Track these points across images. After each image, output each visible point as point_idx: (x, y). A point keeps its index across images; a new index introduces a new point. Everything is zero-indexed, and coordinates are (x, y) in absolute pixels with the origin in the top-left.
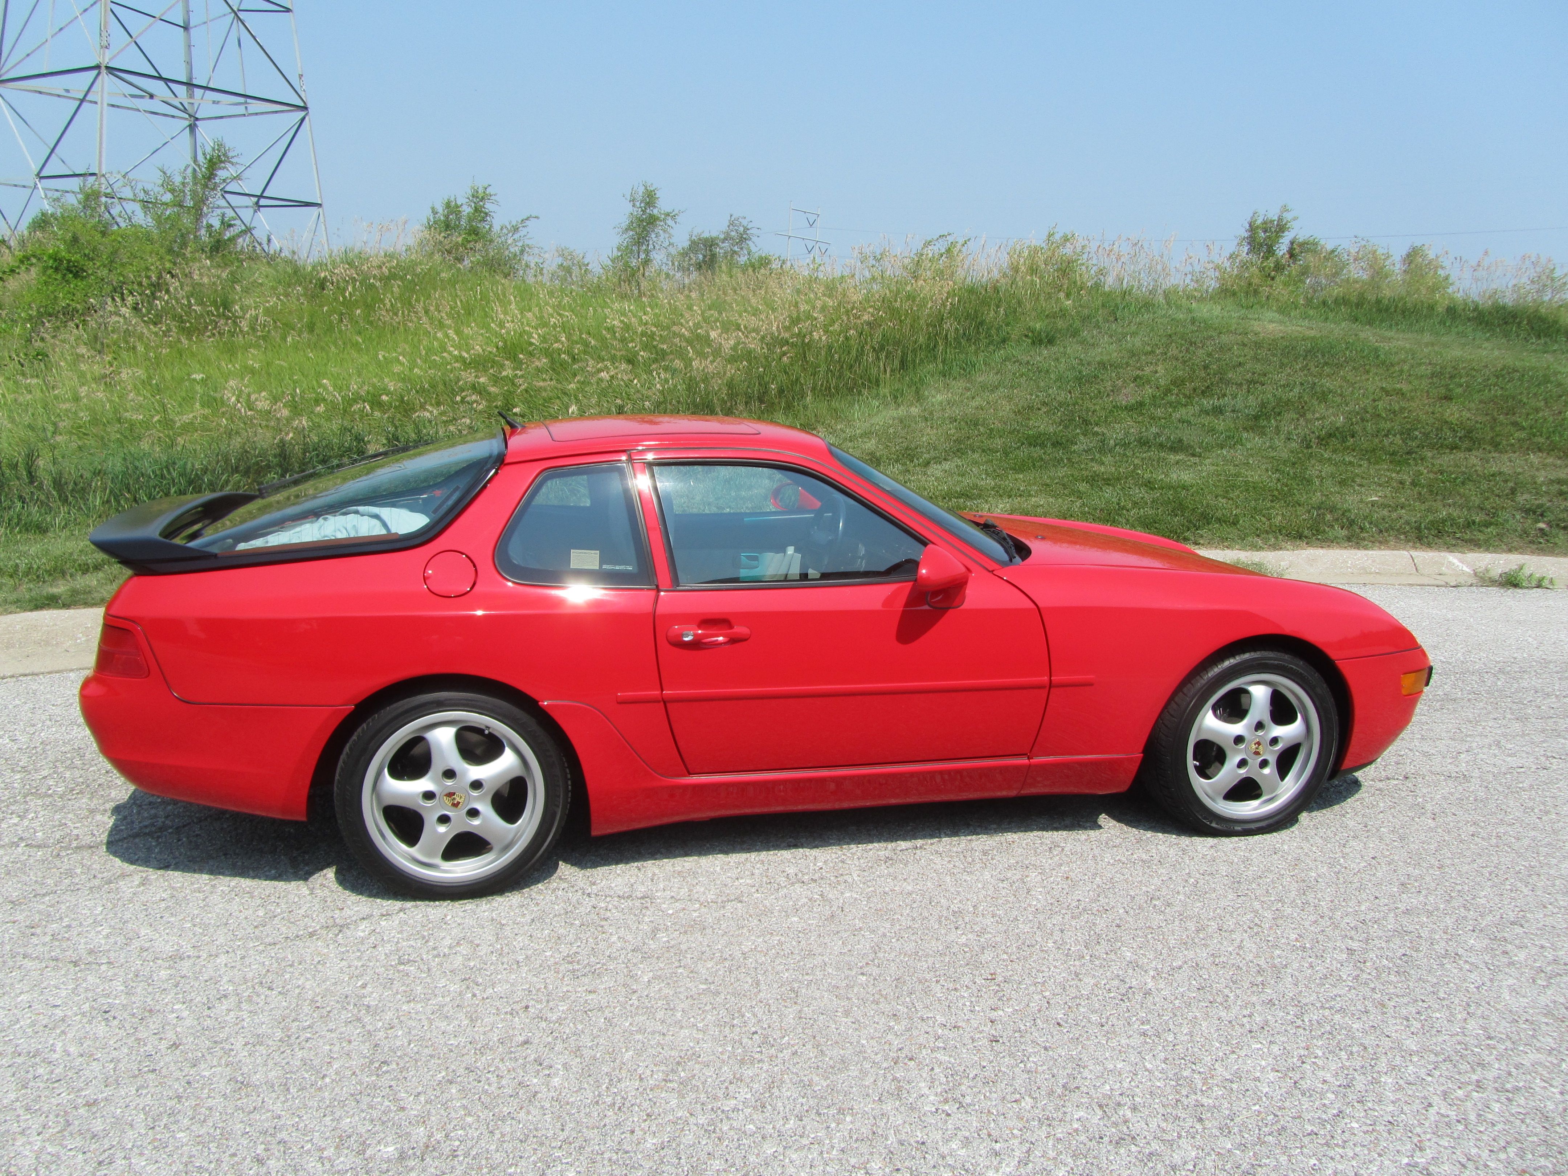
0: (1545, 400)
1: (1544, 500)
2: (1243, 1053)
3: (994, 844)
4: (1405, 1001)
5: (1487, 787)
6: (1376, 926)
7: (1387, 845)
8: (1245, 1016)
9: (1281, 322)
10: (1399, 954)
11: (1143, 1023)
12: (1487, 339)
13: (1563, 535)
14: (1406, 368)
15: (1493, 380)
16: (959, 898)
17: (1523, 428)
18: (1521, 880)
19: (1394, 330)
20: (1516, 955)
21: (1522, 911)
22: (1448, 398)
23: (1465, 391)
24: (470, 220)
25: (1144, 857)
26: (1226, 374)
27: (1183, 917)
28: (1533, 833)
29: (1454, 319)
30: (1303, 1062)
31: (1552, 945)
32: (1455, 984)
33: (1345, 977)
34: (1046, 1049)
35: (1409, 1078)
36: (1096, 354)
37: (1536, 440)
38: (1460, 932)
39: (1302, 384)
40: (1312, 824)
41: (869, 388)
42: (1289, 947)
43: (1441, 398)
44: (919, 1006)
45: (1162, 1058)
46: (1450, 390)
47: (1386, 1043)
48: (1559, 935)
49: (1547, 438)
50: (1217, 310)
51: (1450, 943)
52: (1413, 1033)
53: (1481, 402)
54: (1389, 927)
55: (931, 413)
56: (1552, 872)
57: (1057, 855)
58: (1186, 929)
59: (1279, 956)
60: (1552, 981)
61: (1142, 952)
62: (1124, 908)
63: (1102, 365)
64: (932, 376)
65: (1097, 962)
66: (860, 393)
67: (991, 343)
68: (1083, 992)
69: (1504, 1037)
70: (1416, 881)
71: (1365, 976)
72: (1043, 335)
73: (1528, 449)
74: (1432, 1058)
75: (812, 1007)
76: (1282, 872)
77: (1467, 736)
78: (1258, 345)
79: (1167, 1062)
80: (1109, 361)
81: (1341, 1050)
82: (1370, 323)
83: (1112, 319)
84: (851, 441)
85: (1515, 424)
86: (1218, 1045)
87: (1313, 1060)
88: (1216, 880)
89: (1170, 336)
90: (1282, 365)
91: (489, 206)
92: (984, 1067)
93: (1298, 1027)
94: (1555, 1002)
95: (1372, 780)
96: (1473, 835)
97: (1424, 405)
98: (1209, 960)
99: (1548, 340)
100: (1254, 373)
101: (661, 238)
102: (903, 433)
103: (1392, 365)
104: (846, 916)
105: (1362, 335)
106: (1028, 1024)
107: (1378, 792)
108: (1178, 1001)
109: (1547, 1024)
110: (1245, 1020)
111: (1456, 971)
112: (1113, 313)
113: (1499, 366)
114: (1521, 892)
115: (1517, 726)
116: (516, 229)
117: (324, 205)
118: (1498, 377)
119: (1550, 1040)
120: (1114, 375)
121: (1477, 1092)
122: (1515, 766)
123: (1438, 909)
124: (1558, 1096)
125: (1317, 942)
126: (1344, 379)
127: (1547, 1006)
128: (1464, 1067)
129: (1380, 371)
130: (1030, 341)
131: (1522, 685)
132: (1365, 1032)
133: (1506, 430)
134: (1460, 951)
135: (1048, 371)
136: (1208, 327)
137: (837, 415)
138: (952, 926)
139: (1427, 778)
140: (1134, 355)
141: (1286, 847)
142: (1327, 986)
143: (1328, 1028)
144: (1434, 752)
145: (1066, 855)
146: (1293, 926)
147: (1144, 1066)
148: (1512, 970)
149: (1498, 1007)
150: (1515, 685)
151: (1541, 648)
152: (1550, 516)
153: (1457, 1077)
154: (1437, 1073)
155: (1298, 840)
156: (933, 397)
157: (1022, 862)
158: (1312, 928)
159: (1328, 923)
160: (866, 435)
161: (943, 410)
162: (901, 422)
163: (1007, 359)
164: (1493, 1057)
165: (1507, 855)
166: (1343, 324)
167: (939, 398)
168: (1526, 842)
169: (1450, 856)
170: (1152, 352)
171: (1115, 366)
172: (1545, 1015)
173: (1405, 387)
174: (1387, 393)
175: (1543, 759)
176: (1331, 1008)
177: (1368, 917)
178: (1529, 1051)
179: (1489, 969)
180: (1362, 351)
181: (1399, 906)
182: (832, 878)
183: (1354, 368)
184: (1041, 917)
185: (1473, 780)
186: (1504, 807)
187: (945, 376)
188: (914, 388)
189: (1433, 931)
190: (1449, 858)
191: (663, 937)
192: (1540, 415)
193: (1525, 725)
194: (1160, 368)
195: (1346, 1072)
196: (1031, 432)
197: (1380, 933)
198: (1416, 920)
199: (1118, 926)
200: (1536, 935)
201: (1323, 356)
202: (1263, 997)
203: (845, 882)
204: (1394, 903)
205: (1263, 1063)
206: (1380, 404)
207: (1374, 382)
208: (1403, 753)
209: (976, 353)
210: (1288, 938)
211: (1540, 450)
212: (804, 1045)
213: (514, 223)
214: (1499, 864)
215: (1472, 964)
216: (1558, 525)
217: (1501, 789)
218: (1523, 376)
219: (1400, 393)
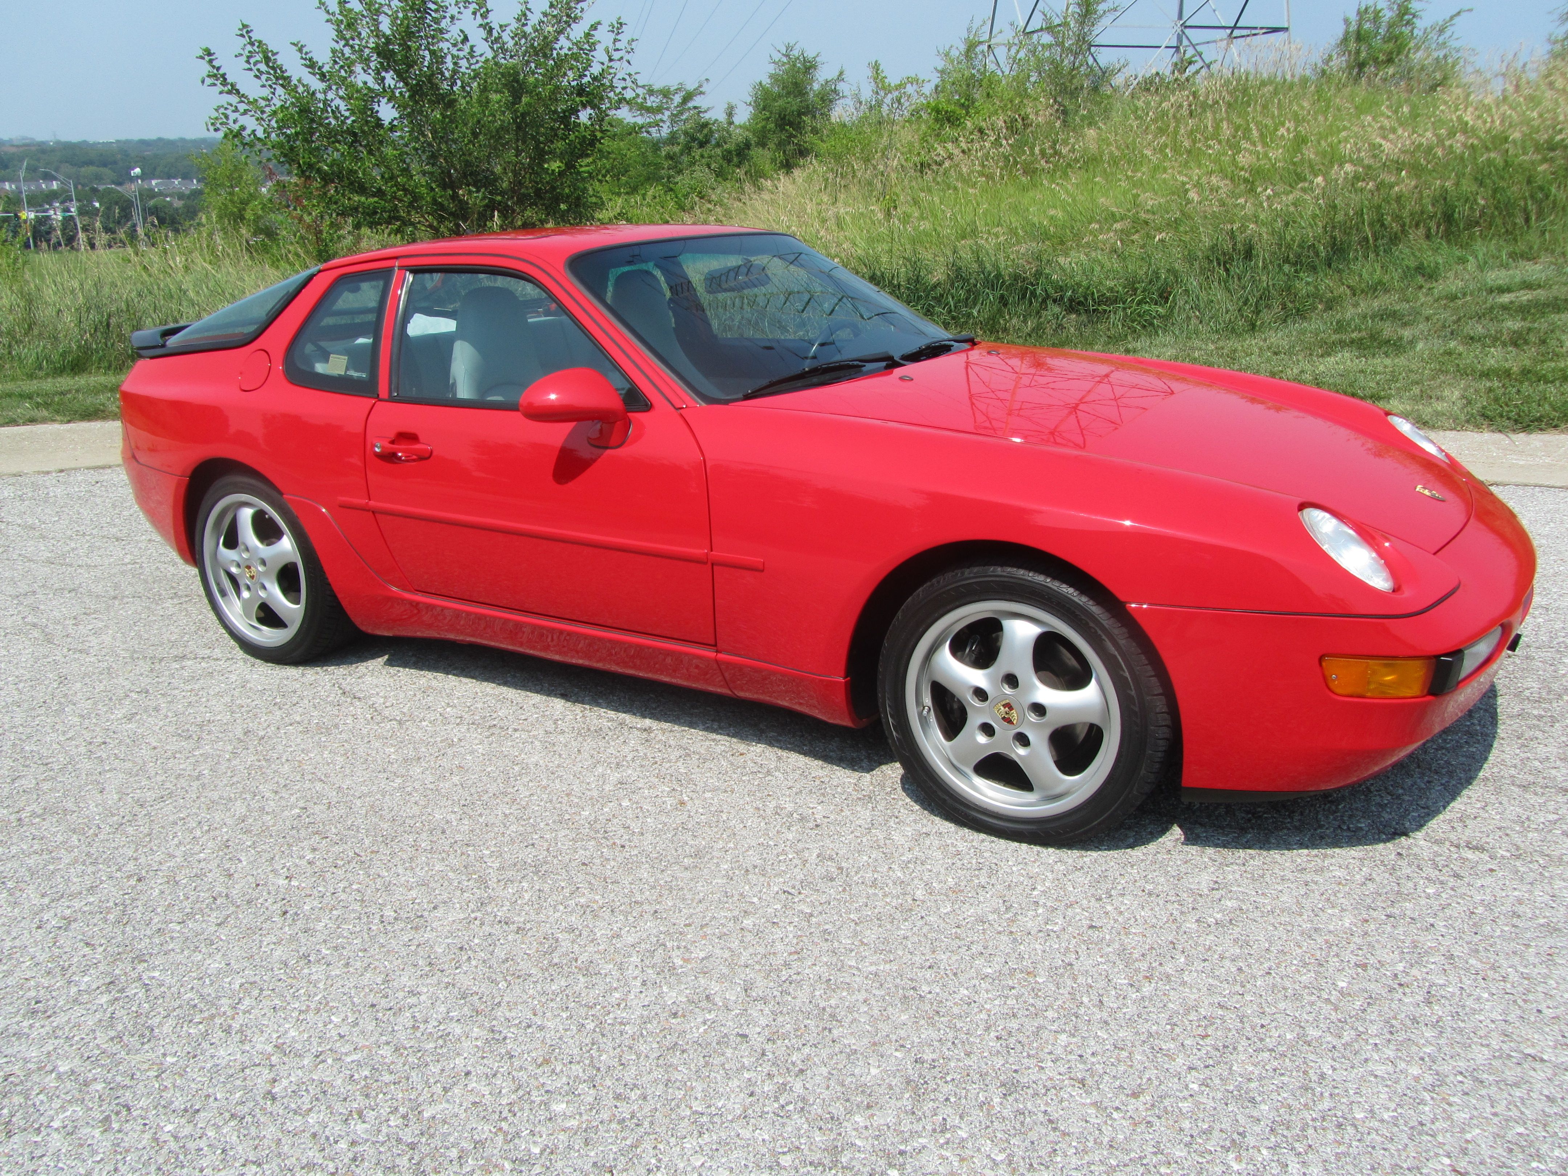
24: (1391, 25)
117: (1291, 29)
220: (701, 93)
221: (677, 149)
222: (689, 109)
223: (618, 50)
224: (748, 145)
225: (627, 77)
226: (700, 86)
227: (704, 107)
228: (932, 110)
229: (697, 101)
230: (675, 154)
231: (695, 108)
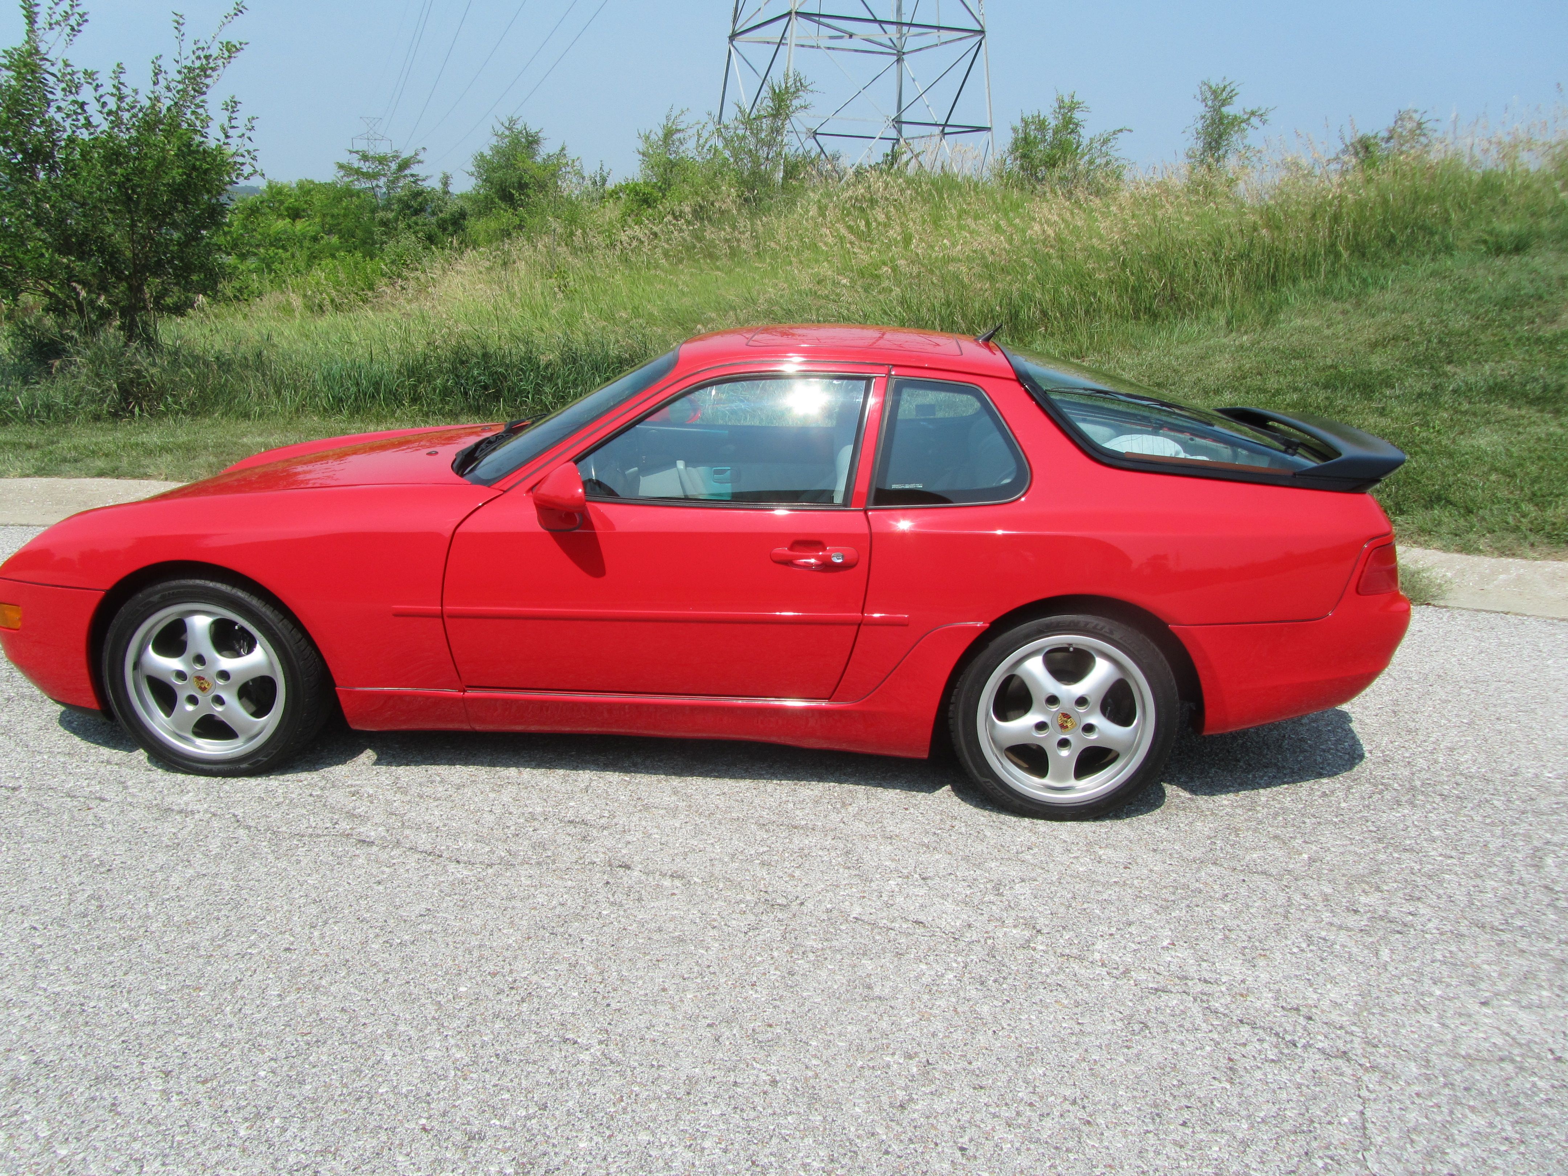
24: (1057, 133)
91: (1077, 115)
116: (1109, 140)
117: (993, 129)
213: (1104, 136)
220: (419, 162)
221: (391, 215)
222: (406, 176)
223: (233, 127)
224: (463, 215)
225: (246, 154)
226: (416, 154)
227: (422, 175)
228: (631, 191)
229: (415, 169)
230: (388, 220)
231: (412, 175)
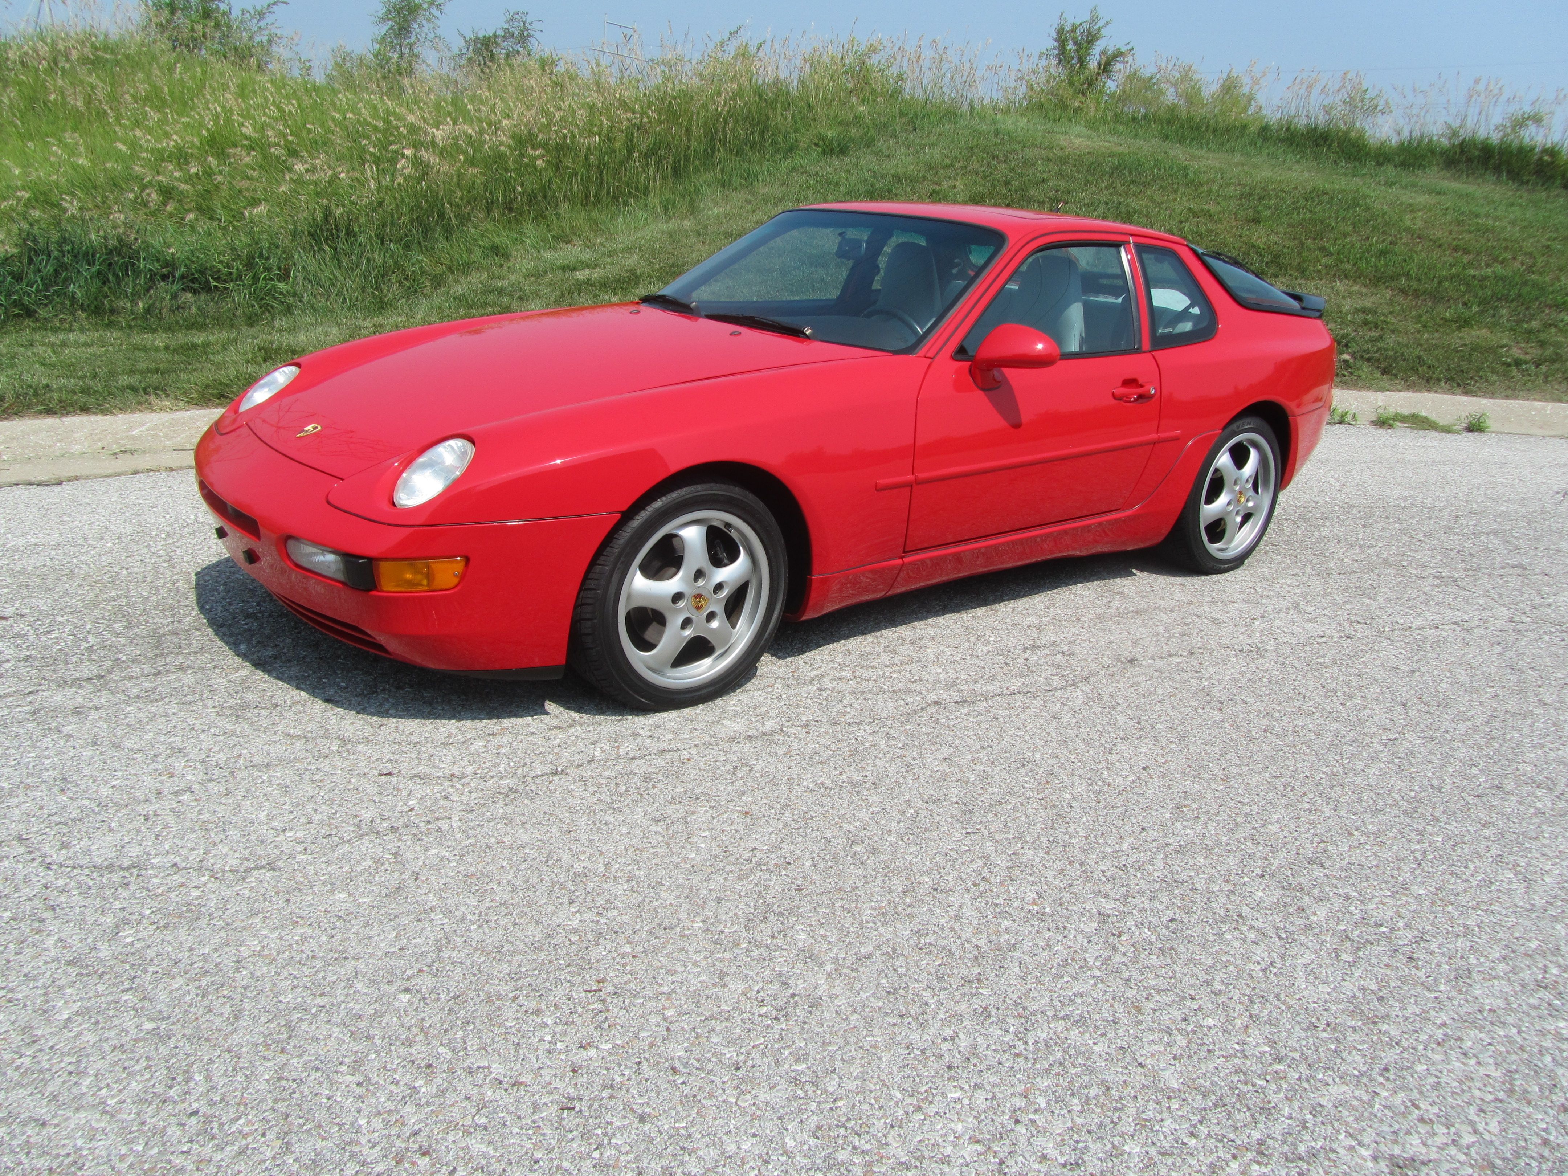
0: (1353, 224)
1: (1349, 330)
2: (932, 1110)
3: (663, 764)
4: (1168, 1000)
5: (1283, 664)
6: (1139, 875)
7: (1163, 748)
8: (945, 1040)
9: (1089, 137)
10: (1165, 919)
11: (797, 1061)
12: (1298, 162)
13: (1367, 367)
14: (1215, 188)
15: (1302, 202)
16: (589, 851)
17: (1331, 254)
18: (1321, 794)
19: (1205, 149)
20: (1314, 914)
21: (1322, 841)
22: (1256, 221)
23: (1273, 214)
25: (856, 777)
26: (1027, 190)
27: (889, 871)
28: (1336, 726)
29: (1266, 139)
30: (1017, 1122)
31: (1360, 894)
32: (1236, 966)
33: (1091, 961)
34: (642, 1119)
35: (1165, 1144)
36: (891, 167)
37: (1342, 266)
38: (1246, 879)
39: (1107, 203)
40: (1074, 720)
41: (636, 197)
42: (1023, 914)
43: (1249, 221)
44: (473, 1043)
45: (813, 1126)
46: (1258, 212)
47: (1138, 1077)
48: (1368, 879)
49: (1354, 265)
50: (1023, 123)
51: (1233, 898)
52: (1174, 1058)
53: (1289, 225)
54: (1156, 874)
55: (706, 227)
56: (1358, 781)
57: (742, 778)
58: (890, 891)
59: (1007, 931)
60: (1361, 954)
61: (822, 932)
62: (813, 858)
63: (897, 178)
64: (709, 186)
65: (755, 953)
66: (626, 204)
67: (777, 151)
68: (723, 1007)
69: (1297, 1055)
70: (1194, 800)
71: (1118, 958)
72: (835, 144)
73: (1335, 275)
74: (1199, 1102)
75: (306, 1058)
76: (1028, 794)
77: (1262, 597)
78: (1063, 160)
79: (819, 1133)
80: (904, 174)
81: (1073, 1095)
82: (1181, 140)
83: (910, 128)
84: (609, 256)
85: (1322, 249)
86: (899, 1096)
87: (1032, 1116)
88: (942, 810)
89: (971, 148)
90: (1087, 183)
92: (537, 1162)
93: (1018, 1055)
94: (1364, 989)
95: (1152, 658)
96: (1265, 731)
97: (1232, 228)
98: (912, 942)
99: (1357, 164)
100: (1057, 191)
101: (425, 30)
102: (670, 249)
103: (1201, 184)
104: (419, 887)
105: (1171, 153)
106: (627, 1072)
107: (1157, 674)
108: (855, 1016)
109: (1354, 1029)
110: (945, 1046)
111: (1236, 944)
112: (911, 122)
113: (1309, 188)
114: (1322, 812)
115: (1317, 584)
116: (261, 15)
118: (1307, 200)
119: (1358, 1058)
120: (909, 189)
121: (1259, 1163)
122: (1315, 634)
123: (1218, 844)
124: (1370, 1164)
125: (1061, 905)
126: (1151, 199)
127: (1354, 996)
128: (1242, 1117)
129: (1189, 191)
130: (820, 150)
131: (1324, 534)
132: (1109, 1059)
133: (1314, 256)
134: (1245, 910)
135: (837, 184)
136: (1012, 139)
137: (596, 227)
138: (567, 899)
139: (1215, 653)
140: (932, 168)
141: (1038, 756)
142: (1066, 979)
143: (1059, 1055)
144: (1225, 618)
145: (754, 779)
146: (1031, 879)
147: (783, 1145)
148: (1310, 940)
149: (1291, 1003)
150: (1317, 534)
151: (1344, 491)
152: (1354, 347)
153: (1232, 1136)
154: (1203, 1130)
155: (1054, 745)
156: (709, 209)
157: (692, 790)
158: (1057, 882)
159: (1078, 873)
160: (629, 249)
161: (720, 223)
162: (671, 236)
163: (793, 169)
164: (1282, 1095)
165: (1306, 758)
166: (1153, 142)
167: (716, 210)
168: (1329, 737)
169: (1238, 762)
170: (952, 165)
171: (911, 180)
172: (1352, 1014)
173: (1213, 208)
174: (1195, 215)
175: (1346, 624)
176: (1066, 1018)
177: (1131, 860)
178: (1330, 1081)
179: (1280, 937)
180: (1171, 168)
181: (1171, 841)
182: (422, 824)
183: (1161, 187)
184: (695, 879)
185: (1268, 655)
186: (1302, 690)
187: (723, 186)
188: (688, 199)
189: (1211, 880)
190: (1235, 765)
191: (127, 936)
192: (1347, 240)
193: (1326, 583)
194: (959, 184)
195: (1076, 1137)
196: (814, 251)
197: (1143, 885)
198: (1191, 862)
199: (799, 889)
200: (1340, 879)
201: (1130, 173)
202: (977, 1003)
203: (439, 830)
204: (1166, 835)
205: (959, 1127)
206: (1187, 226)
207: (1182, 203)
208: (1190, 620)
209: (760, 162)
210: (1023, 899)
211: (1346, 277)
212: (263, 1135)
213: (259, 8)
214: (1295, 772)
215: (1259, 930)
216: (1362, 357)
217: (1299, 666)
218: (1332, 198)
219: (1209, 215)
